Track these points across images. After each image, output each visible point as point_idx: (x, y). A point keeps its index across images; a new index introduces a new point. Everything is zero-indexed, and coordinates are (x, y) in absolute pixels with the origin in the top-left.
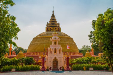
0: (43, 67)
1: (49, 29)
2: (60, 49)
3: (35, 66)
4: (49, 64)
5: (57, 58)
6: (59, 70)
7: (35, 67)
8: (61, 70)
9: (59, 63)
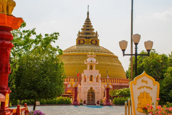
0: (76, 100)
1: (82, 42)
2: (98, 76)
3: (65, 98)
4: (82, 96)
5: (94, 89)
6: (95, 105)
7: (65, 100)
8: (99, 105)
9: (96, 95)
